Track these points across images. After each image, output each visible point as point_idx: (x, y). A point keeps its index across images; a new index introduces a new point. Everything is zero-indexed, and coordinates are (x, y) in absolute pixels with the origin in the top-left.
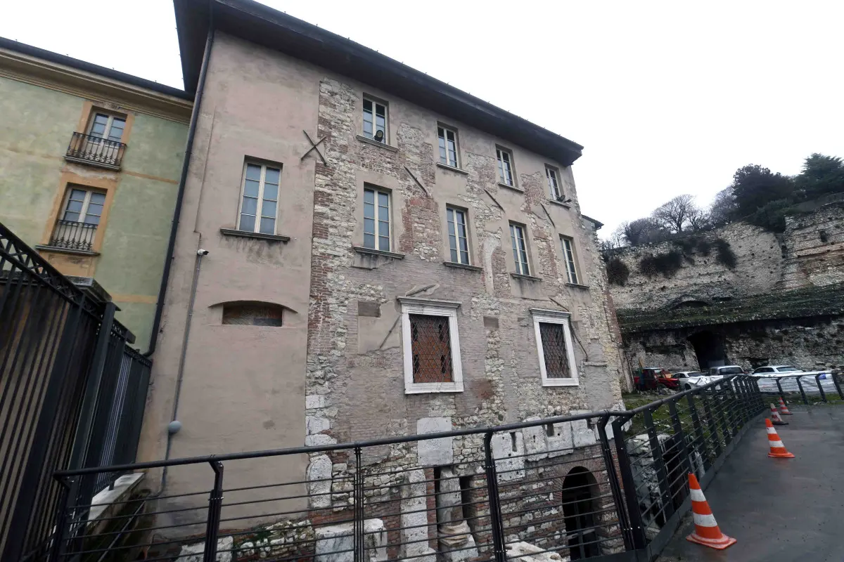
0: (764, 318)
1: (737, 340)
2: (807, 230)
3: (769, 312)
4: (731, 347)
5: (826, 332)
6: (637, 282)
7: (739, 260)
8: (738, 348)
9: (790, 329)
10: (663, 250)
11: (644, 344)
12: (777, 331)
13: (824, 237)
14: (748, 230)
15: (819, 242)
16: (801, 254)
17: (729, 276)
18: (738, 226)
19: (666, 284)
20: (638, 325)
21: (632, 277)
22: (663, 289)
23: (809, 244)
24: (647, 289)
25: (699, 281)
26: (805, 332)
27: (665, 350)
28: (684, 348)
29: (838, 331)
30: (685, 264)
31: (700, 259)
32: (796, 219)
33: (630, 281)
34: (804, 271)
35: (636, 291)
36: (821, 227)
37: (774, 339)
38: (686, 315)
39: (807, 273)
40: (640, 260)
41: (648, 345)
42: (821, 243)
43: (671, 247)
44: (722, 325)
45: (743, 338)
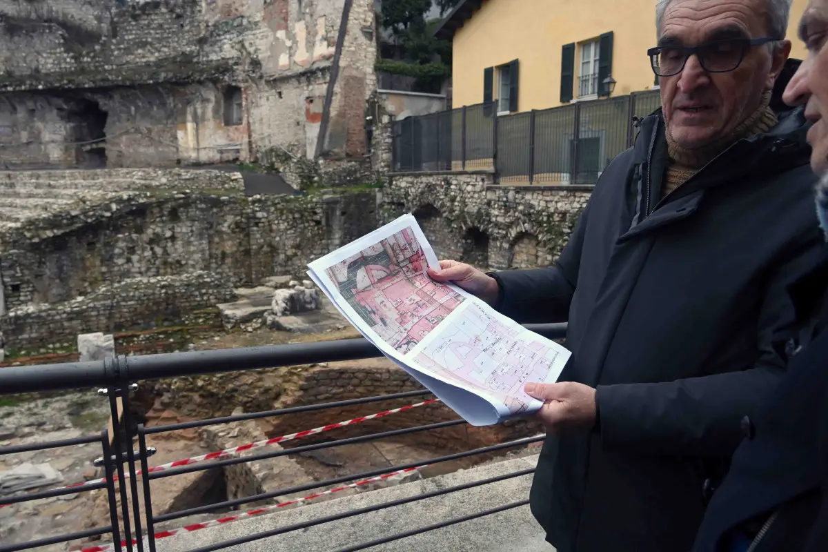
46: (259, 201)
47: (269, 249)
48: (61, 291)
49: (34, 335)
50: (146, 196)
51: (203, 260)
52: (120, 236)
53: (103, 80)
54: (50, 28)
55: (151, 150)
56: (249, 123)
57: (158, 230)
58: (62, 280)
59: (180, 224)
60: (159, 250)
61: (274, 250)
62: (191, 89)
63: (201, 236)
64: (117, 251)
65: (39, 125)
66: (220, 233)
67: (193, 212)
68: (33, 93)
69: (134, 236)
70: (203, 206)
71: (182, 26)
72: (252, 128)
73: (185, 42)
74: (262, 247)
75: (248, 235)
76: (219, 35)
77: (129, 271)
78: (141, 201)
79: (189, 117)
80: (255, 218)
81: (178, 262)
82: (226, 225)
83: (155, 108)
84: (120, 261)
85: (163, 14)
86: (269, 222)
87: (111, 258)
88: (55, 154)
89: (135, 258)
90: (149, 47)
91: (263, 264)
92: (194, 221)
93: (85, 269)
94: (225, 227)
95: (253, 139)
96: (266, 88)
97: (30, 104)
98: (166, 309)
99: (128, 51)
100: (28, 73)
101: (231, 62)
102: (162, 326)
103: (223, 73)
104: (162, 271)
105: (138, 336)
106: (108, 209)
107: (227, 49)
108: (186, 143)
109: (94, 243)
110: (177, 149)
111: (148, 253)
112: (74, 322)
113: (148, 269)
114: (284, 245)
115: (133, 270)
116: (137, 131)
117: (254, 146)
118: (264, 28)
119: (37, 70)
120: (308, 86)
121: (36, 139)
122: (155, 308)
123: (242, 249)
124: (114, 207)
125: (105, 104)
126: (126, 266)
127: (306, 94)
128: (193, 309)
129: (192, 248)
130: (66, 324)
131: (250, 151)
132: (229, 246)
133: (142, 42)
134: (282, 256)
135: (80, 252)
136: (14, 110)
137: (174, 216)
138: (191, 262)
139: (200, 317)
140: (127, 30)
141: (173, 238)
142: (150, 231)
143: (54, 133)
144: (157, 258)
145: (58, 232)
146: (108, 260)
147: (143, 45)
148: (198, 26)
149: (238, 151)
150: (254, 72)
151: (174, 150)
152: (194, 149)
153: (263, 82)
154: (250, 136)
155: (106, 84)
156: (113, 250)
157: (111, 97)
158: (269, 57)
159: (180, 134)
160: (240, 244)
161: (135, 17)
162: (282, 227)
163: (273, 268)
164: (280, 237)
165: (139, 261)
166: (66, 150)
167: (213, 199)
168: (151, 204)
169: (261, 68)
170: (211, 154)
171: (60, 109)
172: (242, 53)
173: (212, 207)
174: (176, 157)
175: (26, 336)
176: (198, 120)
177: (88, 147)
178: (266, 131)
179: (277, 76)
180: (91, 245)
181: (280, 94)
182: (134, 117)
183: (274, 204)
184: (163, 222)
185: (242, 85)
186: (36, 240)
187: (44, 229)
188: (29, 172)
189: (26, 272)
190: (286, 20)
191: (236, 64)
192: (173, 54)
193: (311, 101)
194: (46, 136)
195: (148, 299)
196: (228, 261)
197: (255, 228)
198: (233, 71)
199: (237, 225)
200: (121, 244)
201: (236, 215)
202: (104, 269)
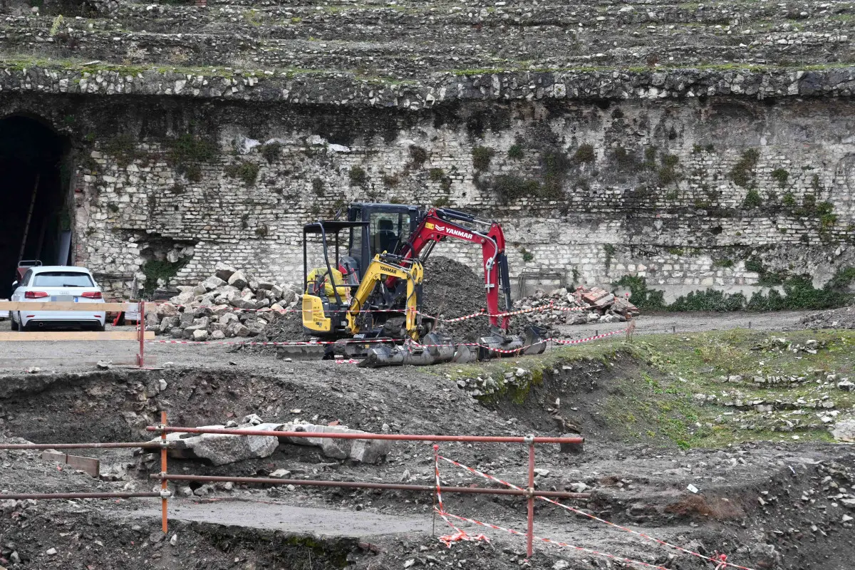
0: (215, 92)
1: (124, 163)
3: (243, 73)
4: (97, 187)
5: (375, 169)
8: (118, 192)
9: (288, 143)
12: (251, 144)
26: (323, 157)
29: (407, 167)
37: (232, 172)
44: (77, 99)
45: (147, 159)
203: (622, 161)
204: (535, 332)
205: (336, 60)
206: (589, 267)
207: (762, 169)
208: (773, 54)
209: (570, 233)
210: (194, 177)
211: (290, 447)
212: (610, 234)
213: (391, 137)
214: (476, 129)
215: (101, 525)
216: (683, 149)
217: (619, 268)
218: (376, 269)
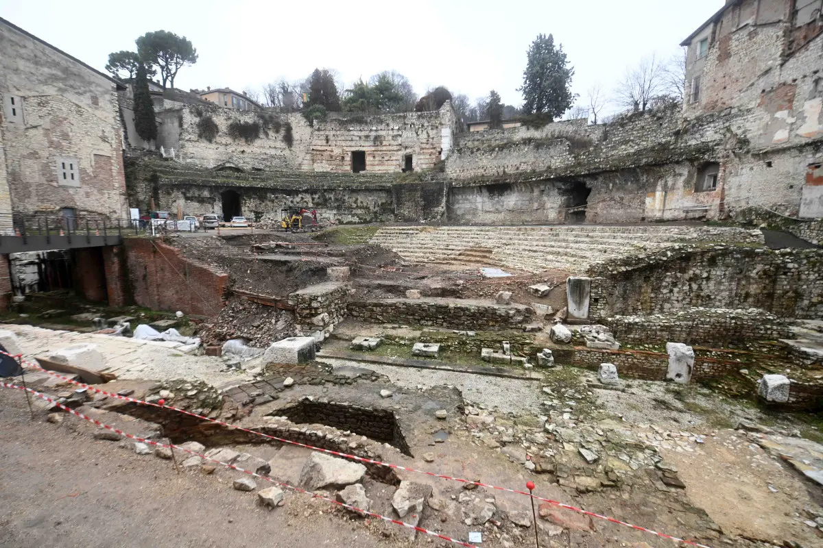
0: (266, 187)
1: (250, 199)
2: (322, 133)
3: (271, 184)
4: (245, 203)
5: (295, 200)
6: (224, 142)
7: (295, 143)
8: (249, 204)
9: (280, 196)
10: (249, 119)
11: (184, 194)
12: (273, 196)
13: (327, 141)
14: (303, 122)
15: (324, 142)
16: (315, 148)
17: (287, 153)
18: (299, 115)
19: (245, 148)
20: (181, 179)
21: (220, 136)
22: (243, 152)
23: (319, 143)
24: (230, 150)
25: (268, 152)
26: (286, 198)
27: (201, 201)
28: (215, 201)
29: (300, 200)
30: (262, 136)
31: (274, 135)
32: (318, 123)
33: (218, 139)
34: (313, 160)
35: (222, 149)
36: (327, 133)
37: (270, 201)
38: (223, 176)
39: (313, 161)
40: (230, 122)
41: (188, 195)
42: (325, 144)
43: (256, 118)
44: (240, 188)
45: (254, 198)
46: (790, 254)
47: (794, 295)
48: (622, 306)
49: (637, 336)
50: (692, 247)
51: (730, 297)
52: (669, 274)
53: (595, 169)
54: (561, 141)
55: (621, 211)
56: (723, 189)
57: (698, 272)
58: (624, 299)
59: (716, 269)
60: (695, 286)
61: (799, 296)
62: (666, 168)
63: (731, 279)
64: (664, 284)
65: (545, 198)
66: (748, 278)
67: (728, 260)
68: (548, 180)
69: (679, 275)
70: (739, 256)
71: (661, 124)
72: (726, 193)
73: (662, 135)
74: (788, 292)
75: (774, 282)
76: (702, 126)
77: (669, 298)
78: (689, 250)
79: (659, 188)
80: (785, 267)
81: (709, 296)
82: (755, 271)
83: (629, 184)
84: (665, 291)
85: (646, 119)
86: (799, 272)
87: (659, 288)
88: (552, 215)
89: (676, 290)
90: (631, 143)
91: (785, 306)
92: (728, 267)
93: (640, 293)
94: (753, 274)
95: (725, 201)
96: (752, 160)
97: (542, 187)
98: (733, 335)
99: (614, 148)
100: (544, 169)
101: (711, 144)
102: (728, 347)
103: (704, 153)
104: (694, 301)
105: (711, 352)
106: (665, 255)
107: (710, 134)
108: (653, 206)
109: (649, 277)
110: (644, 210)
111: (686, 288)
112: (664, 333)
113: (684, 299)
114: (811, 293)
115: (672, 298)
116: (612, 199)
117: (726, 206)
118: (760, 112)
119: (549, 167)
120: (814, 154)
121: (542, 207)
122: (725, 333)
123: (765, 292)
124: (669, 254)
125: (590, 184)
126: (668, 295)
127: (811, 160)
128: (756, 339)
129: (722, 287)
130: (658, 333)
131: (721, 211)
132: (753, 289)
133: (625, 140)
134: (806, 302)
135: (639, 282)
136: (532, 191)
137: (712, 262)
138: (718, 298)
139: (764, 347)
140: (615, 135)
141: (708, 279)
142: (691, 272)
143: (553, 203)
144: (693, 292)
145: (630, 269)
146: (657, 289)
147: (626, 142)
148: (677, 122)
149: (706, 211)
150: (740, 149)
151: (641, 211)
152: (660, 210)
153: (750, 155)
154: (722, 199)
155: (597, 171)
156: (661, 283)
157: (596, 179)
158: (761, 134)
159: (648, 200)
160: (765, 288)
161: (623, 125)
162: (812, 277)
163: (794, 311)
164: (808, 285)
165: (678, 292)
166: (560, 212)
167: (746, 250)
168: (696, 253)
169: (748, 145)
170: (676, 213)
171: (559, 189)
172: (725, 136)
173: (745, 257)
174: (641, 216)
175: (632, 336)
176: (666, 189)
177: (572, 211)
178: (744, 194)
179: (769, 149)
180: (647, 279)
181: (769, 165)
182: (611, 191)
183: (807, 257)
184: (703, 266)
185: (721, 160)
186: (615, 272)
187: (620, 266)
188: (566, 227)
189: (604, 291)
190: (791, 101)
191: (717, 145)
192: (650, 145)
193: (818, 167)
194: (548, 205)
195: (721, 326)
196: (751, 300)
197: (783, 276)
198: (713, 150)
199: (765, 272)
200: (667, 280)
201: (766, 265)
202: (652, 295)
203: (337, 200)
204: (321, 227)
205: (287, 182)
206: (332, 217)
207: (359, 201)
208: (360, 182)
209: (328, 212)
210: (263, 202)
211: (278, 246)
212: (335, 212)
213: (297, 195)
214: (312, 194)
215: (244, 260)
216: (346, 198)
217: (336, 217)
218: (294, 217)
